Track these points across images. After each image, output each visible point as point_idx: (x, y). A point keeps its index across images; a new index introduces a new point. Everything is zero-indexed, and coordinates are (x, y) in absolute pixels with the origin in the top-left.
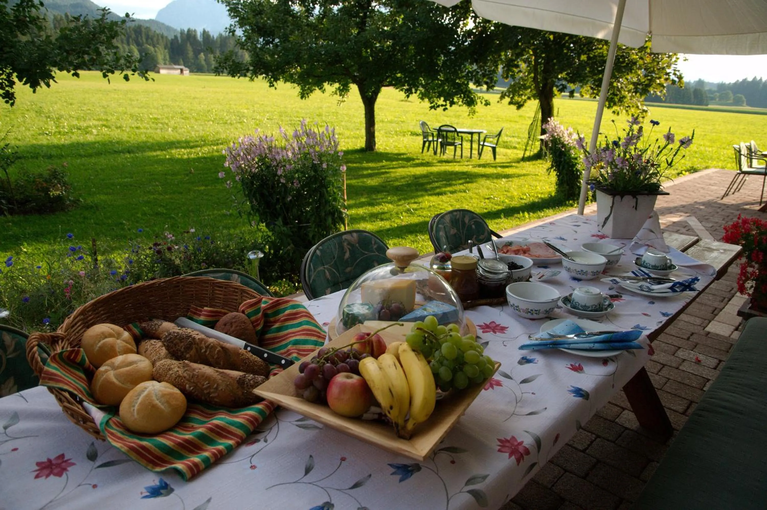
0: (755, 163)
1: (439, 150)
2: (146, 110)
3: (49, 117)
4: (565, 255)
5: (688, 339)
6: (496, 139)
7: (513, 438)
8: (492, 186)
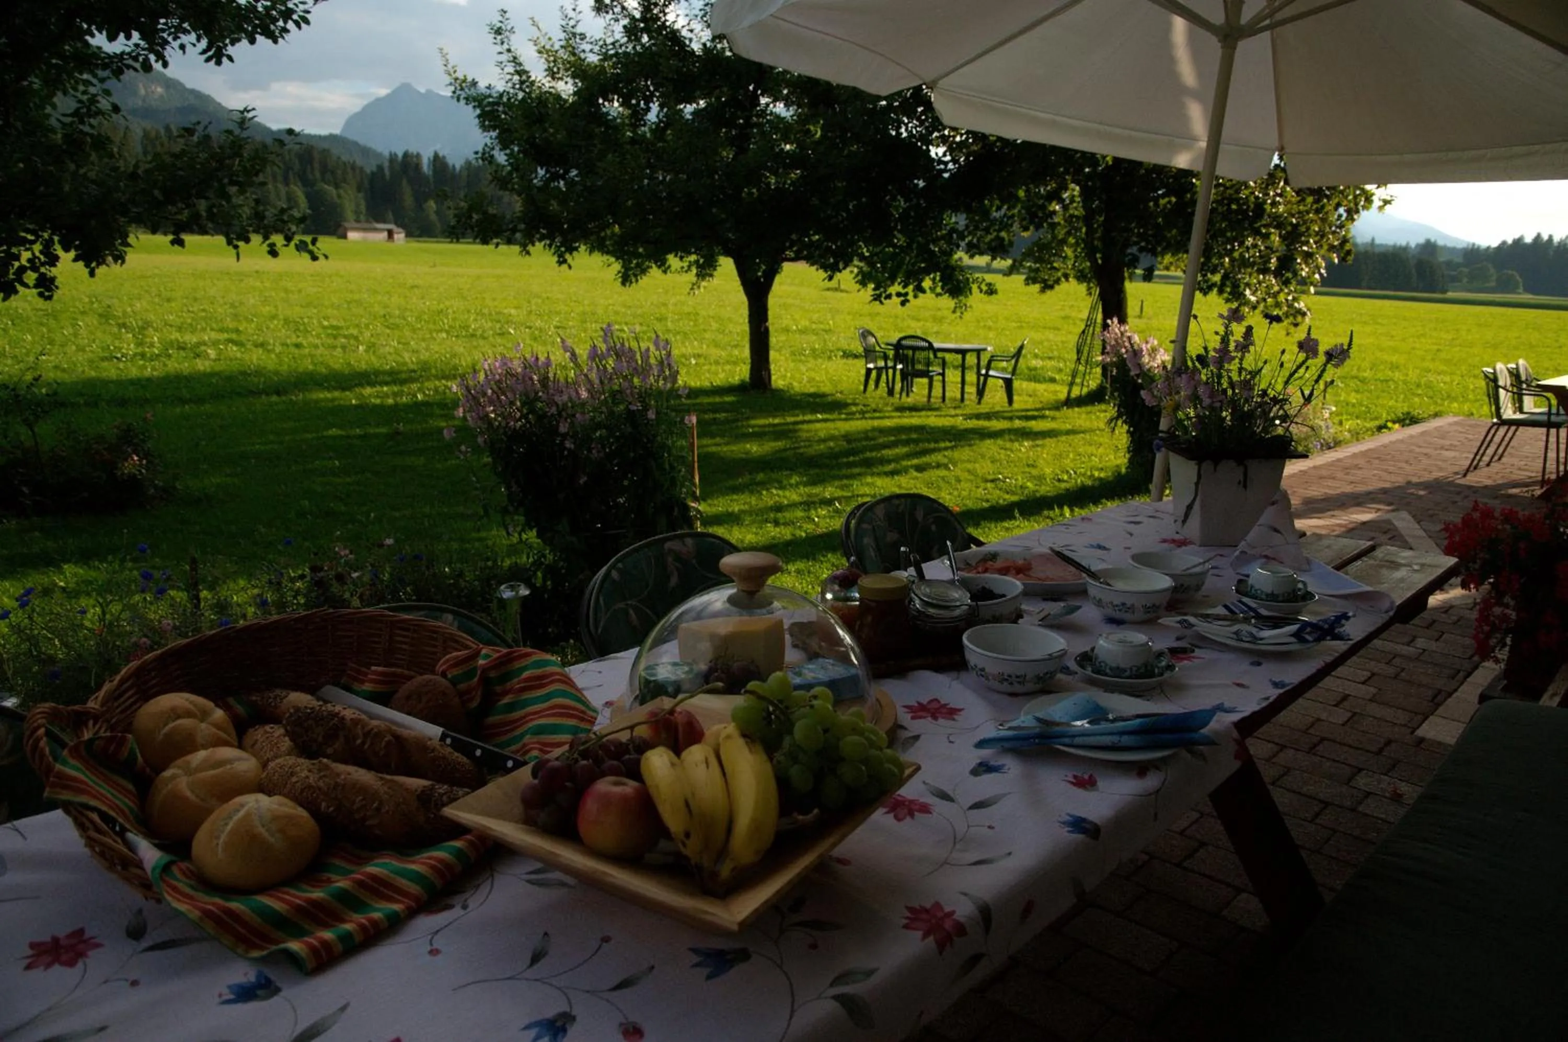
0: (1529, 403)
1: (898, 386)
2: (315, 311)
3: (124, 325)
4: (1093, 575)
5: (1380, 751)
6: (1013, 362)
7: (938, 905)
8: (1002, 456)
